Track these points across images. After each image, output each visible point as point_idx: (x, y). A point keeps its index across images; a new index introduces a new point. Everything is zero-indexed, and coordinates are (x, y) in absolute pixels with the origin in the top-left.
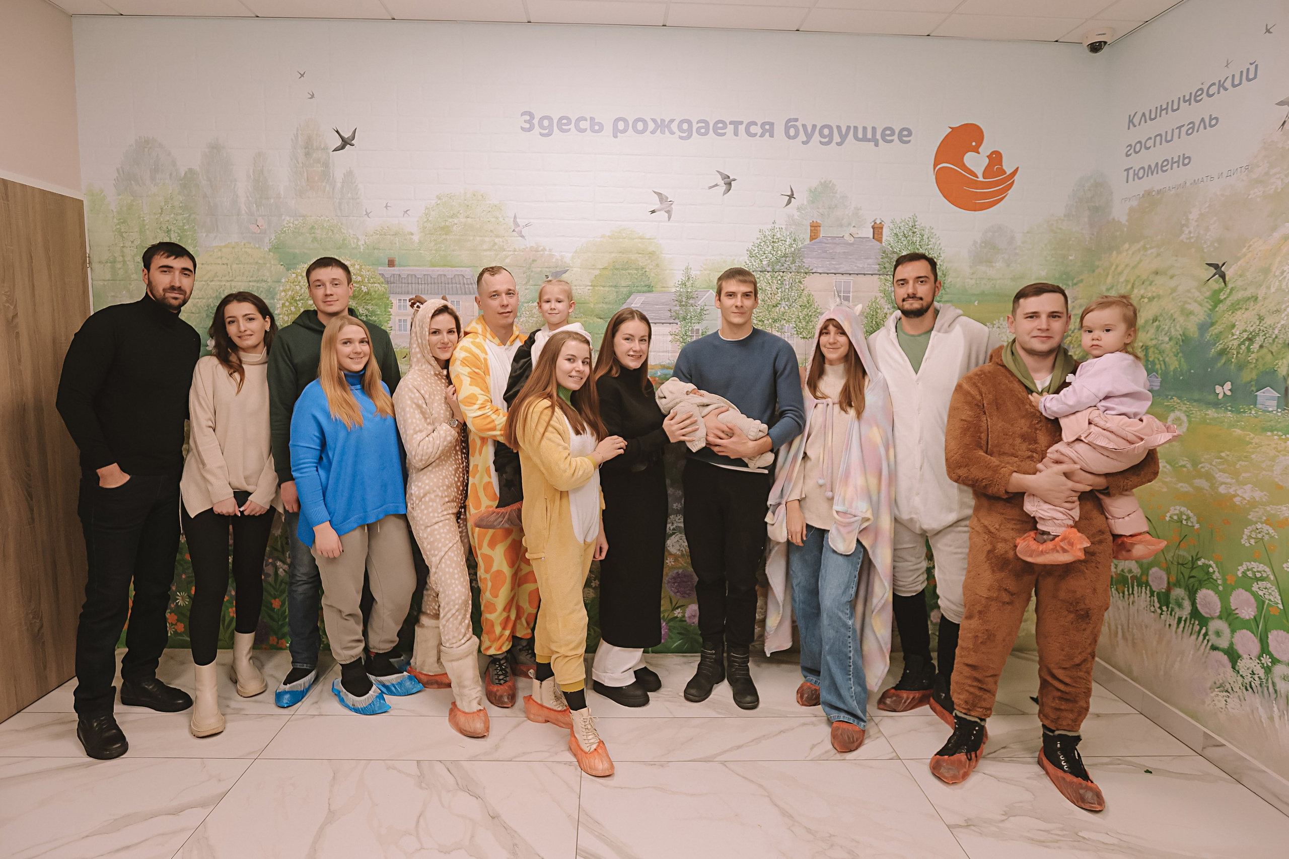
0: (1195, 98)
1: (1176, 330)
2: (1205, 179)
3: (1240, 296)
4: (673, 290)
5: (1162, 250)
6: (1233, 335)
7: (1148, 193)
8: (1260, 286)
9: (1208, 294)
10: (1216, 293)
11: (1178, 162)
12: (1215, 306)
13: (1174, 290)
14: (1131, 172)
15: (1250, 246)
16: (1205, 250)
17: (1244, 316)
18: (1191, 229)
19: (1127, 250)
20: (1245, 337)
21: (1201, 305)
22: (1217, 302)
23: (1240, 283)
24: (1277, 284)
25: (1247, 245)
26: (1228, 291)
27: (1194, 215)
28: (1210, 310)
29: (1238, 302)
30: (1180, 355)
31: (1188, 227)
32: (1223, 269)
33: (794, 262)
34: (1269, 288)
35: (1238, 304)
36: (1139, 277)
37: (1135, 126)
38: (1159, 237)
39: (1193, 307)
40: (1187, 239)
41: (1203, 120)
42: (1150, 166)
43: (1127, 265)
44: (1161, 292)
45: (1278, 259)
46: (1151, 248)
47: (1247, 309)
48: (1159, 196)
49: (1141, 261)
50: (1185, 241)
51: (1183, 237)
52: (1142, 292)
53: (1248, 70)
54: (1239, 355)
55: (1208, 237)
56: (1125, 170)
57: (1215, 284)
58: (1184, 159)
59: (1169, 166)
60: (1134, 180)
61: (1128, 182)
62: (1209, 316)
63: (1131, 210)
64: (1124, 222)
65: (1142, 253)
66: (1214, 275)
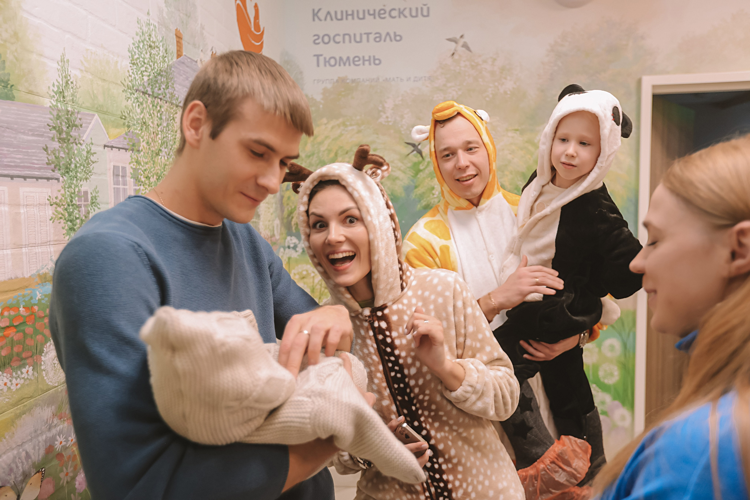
0: (379, 14)
2: (396, 79)
5: (362, 127)
6: (433, 194)
7: (342, 81)
9: (409, 165)
10: (416, 164)
11: (369, 61)
12: (417, 174)
14: (321, 59)
16: (402, 132)
18: (388, 114)
19: (325, 124)
21: (404, 172)
22: (418, 171)
26: (426, 163)
27: (389, 105)
28: (413, 176)
31: (385, 113)
32: (419, 147)
37: (320, 20)
38: (358, 118)
39: (398, 174)
40: (385, 122)
41: (388, 34)
43: (327, 137)
46: (351, 125)
48: (354, 84)
49: (341, 135)
50: (383, 123)
51: (382, 120)
53: (422, 8)
56: (315, 56)
57: (414, 158)
58: (375, 59)
59: (361, 62)
60: (325, 65)
61: (318, 65)
62: (412, 181)
63: (325, 91)
64: (319, 100)
65: (342, 128)
66: (413, 151)
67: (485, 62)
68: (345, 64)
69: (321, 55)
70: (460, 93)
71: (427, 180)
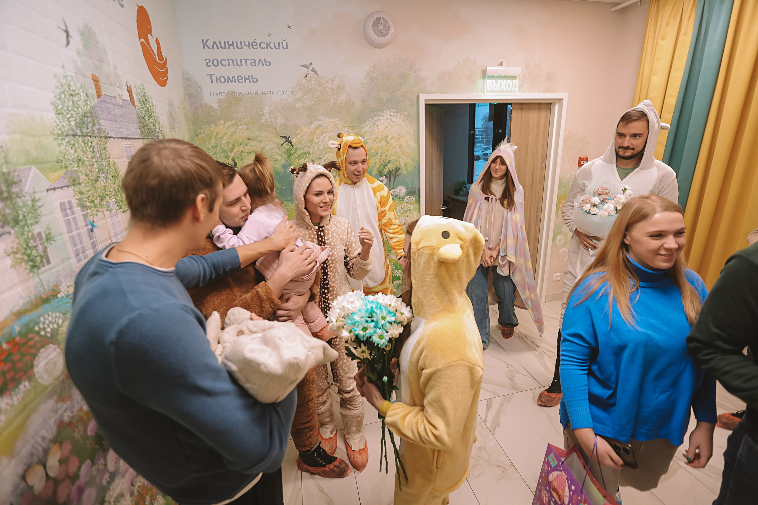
0: (253, 45)
2: (269, 93)
3: (301, 151)
5: (250, 126)
7: (231, 93)
8: (310, 148)
9: (284, 151)
10: (288, 151)
11: (249, 79)
12: (289, 157)
14: (214, 77)
15: (301, 129)
16: (278, 129)
18: (267, 117)
19: (223, 125)
21: (281, 156)
22: (290, 155)
23: (299, 146)
24: (317, 147)
25: (300, 129)
27: (266, 111)
29: (301, 154)
31: (264, 116)
32: (289, 139)
34: (314, 148)
35: (301, 155)
36: (236, 140)
37: (209, 48)
38: (246, 120)
39: (277, 157)
40: (265, 122)
41: (260, 60)
42: (228, 77)
43: (225, 134)
45: (316, 136)
46: (241, 125)
48: (240, 96)
49: (235, 132)
51: (262, 121)
52: (241, 149)
53: (282, 43)
55: (277, 123)
56: (208, 75)
57: (287, 146)
58: (253, 78)
59: (243, 80)
60: (217, 82)
61: (212, 83)
63: (220, 101)
64: (216, 107)
65: (235, 127)
66: (285, 142)
67: (327, 82)
68: (232, 82)
69: (214, 75)
70: (313, 102)
71: (296, 160)
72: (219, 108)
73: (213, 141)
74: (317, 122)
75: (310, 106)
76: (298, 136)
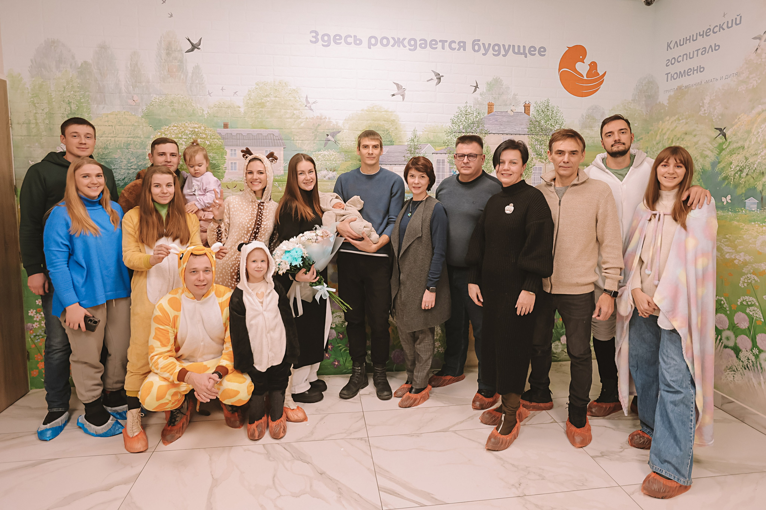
0: (706, 34)
1: (698, 166)
2: (713, 80)
3: (734, 146)
4: (406, 144)
5: (689, 120)
6: (731, 168)
7: (680, 88)
8: (746, 140)
9: (716, 145)
10: (721, 144)
11: (697, 70)
12: (720, 152)
13: (696, 143)
14: (669, 75)
15: (740, 118)
16: (714, 121)
17: (737, 157)
18: (706, 108)
19: (668, 121)
20: (738, 169)
21: (712, 151)
22: (721, 150)
23: (734, 139)
24: (755, 139)
25: (738, 117)
26: (728, 143)
27: (706, 101)
28: (718, 154)
30: (701, 180)
31: (703, 107)
32: (724, 131)
33: (478, 127)
34: (750, 141)
35: (734, 151)
36: (675, 136)
37: (671, 49)
38: (687, 113)
39: (708, 153)
40: (703, 114)
41: (711, 46)
42: (680, 72)
43: (668, 129)
44: (689, 145)
45: (755, 125)
46: (682, 119)
47: (738, 154)
48: (686, 90)
49: (676, 127)
50: (702, 115)
51: (701, 113)
53: (736, 18)
54: (735, 180)
55: (715, 113)
56: (666, 74)
57: (721, 139)
58: (700, 68)
59: (692, 72)
60: (671, 80)
61: (668, 81)
62: (717, 158)
63: (670, 97)
64: (666, 104)
65: (677, 122)
66: (719, 135)
68: (682, 76)
69: (670, 73)
70: (759, 81)
71: (727, 157)
72: (668, 105)
73: (658, 138)
74: (760, 106)
75: (755, 86)
76: (735, 127)
